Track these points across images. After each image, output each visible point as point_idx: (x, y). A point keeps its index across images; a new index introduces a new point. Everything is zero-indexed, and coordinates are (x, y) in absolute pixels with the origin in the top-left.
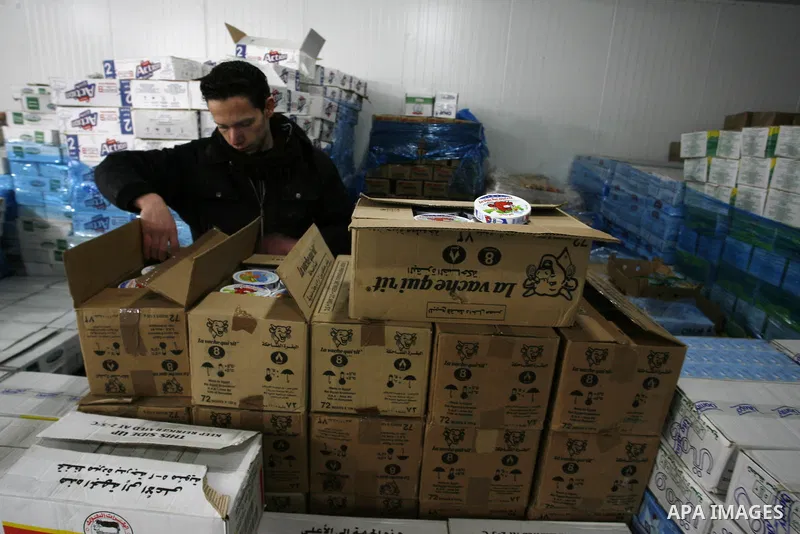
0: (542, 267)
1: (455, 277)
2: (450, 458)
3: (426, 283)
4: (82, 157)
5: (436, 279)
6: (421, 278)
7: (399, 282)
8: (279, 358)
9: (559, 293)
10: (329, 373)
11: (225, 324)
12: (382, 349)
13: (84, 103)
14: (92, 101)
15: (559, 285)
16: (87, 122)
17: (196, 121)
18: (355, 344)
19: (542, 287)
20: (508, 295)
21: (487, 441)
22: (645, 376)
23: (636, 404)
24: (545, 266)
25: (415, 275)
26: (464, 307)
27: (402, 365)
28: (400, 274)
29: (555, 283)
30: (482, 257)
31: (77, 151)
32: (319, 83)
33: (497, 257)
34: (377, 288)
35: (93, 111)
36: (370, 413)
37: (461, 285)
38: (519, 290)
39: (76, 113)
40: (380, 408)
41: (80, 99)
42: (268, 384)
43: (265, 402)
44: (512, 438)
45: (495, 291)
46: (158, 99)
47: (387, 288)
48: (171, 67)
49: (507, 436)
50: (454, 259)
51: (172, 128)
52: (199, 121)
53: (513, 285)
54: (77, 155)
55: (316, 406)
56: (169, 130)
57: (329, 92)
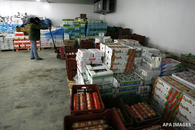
57: (29, 18)
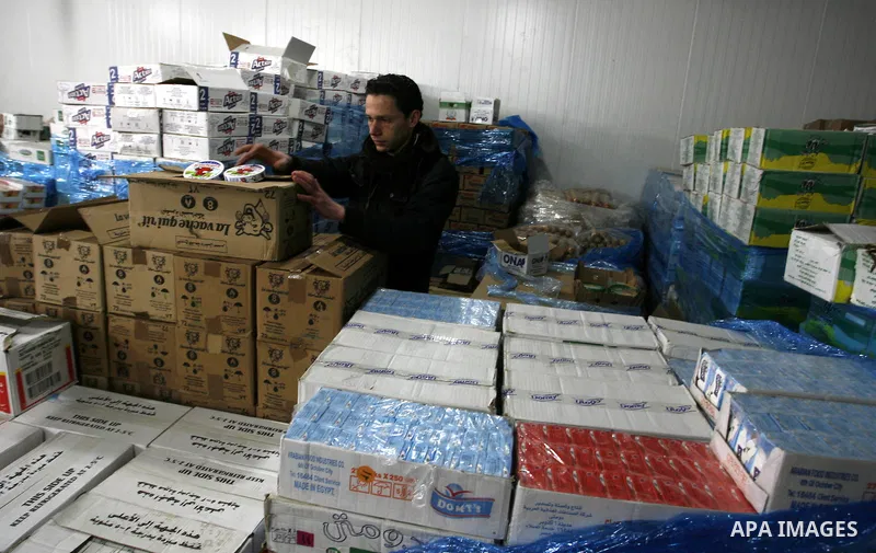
0: (246, 213)
1: (191, 218)
2: (192, 355)
3: (172, 222)
4: (79, 147)
5: (179, 219)
6: (170, 217)
7: (156, 220)
8: (84, 270)
9: (260, 234)
10: (116, 283)
11: (53, 244)
12: (146, 267)
13: (81, 102)
14: (87, 101)
15: (259, 228)
16: (82, 118)
17: (157, 118)
18: (128, 263)
19: (248, 228)
20: (226, 234)
21: (216, 344)
22: (315, 300)
23: (311, 322)
24: (248, 212)
25: (165, 216)
26: (199, 241)
27: (159, 280)
28: (157, 216)
29: (256, 226)
30: (205, 205)
31: (75, 141)
32: (316, 86)
33: (216, 205)
34: (144, 223)
35: (88, 108)
36: (142, 316)
37: (195, 224)
38: (232, 230)
39: (75, 110)
40: (151, 313)
41: (78, 98)
42: (79, 288)
43: (78, 302)
44: (232, 344)
45: (217, 230)
46: (133, 99)
47: (150, 224)
48: (160, 72)
49: (229, 340)
50: (189, 205)
51: (139, 123)
52: (161, 118)
53: (228, 226)
54: (75, 145)
55: (111, 309)
56: (137, 125)
57: (330, 95)
